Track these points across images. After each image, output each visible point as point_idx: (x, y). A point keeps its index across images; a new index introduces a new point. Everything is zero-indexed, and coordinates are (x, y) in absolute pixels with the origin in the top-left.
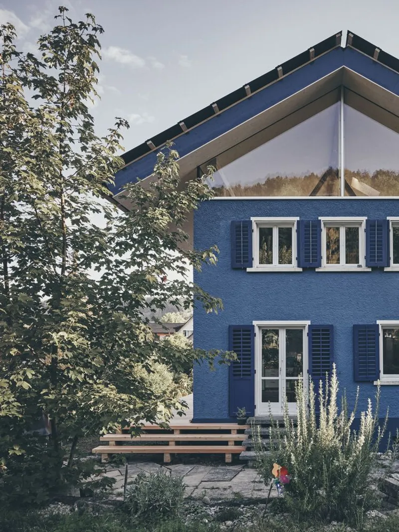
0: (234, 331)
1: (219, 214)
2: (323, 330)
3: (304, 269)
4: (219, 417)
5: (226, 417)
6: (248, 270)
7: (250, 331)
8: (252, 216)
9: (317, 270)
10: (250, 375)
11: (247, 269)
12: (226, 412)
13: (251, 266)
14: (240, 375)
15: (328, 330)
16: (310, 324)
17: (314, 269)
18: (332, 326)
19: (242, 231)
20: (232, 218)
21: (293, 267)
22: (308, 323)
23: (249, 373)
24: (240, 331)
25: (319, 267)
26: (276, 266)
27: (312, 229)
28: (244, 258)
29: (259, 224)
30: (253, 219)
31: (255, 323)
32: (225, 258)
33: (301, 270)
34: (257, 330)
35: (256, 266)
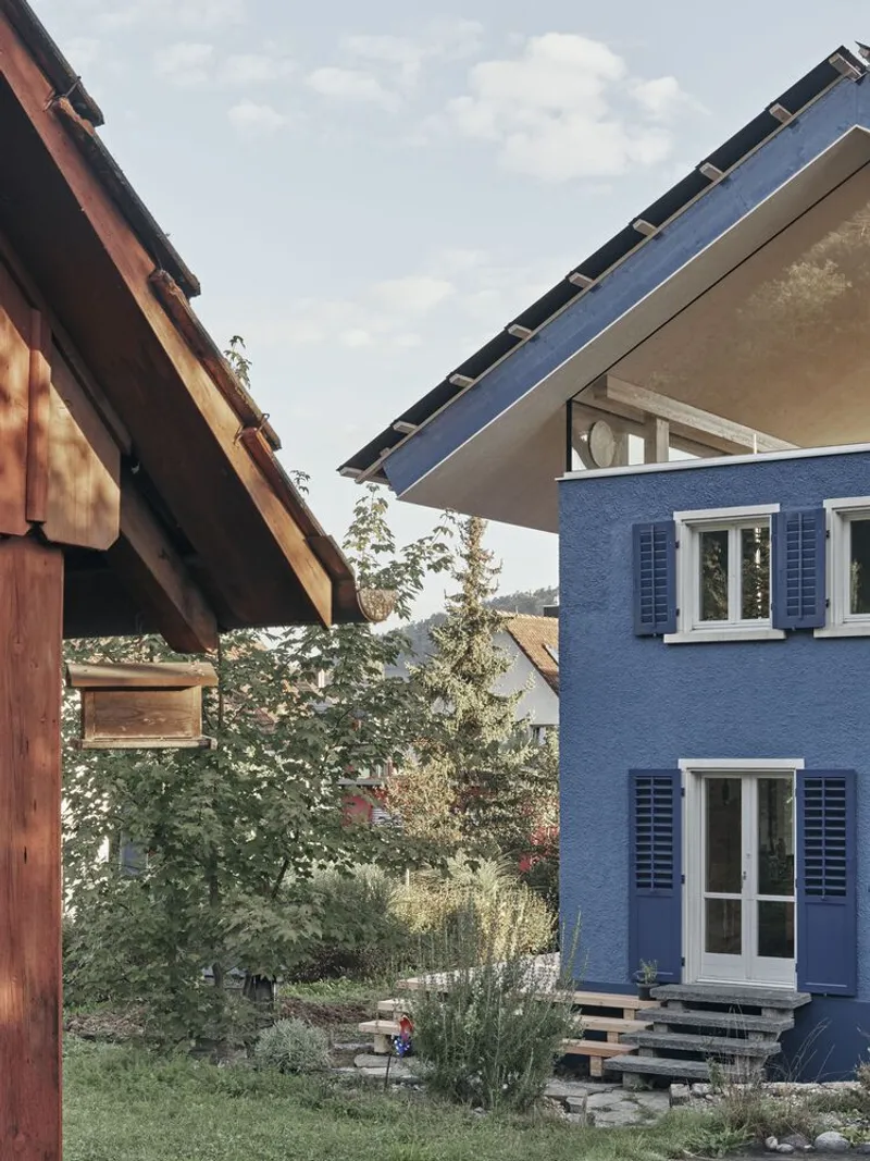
0: (639, 783)
1: (608, 508)
2: (828, 784)
3: (788, 632)
4: (610, 981)
5: (624, 981)
6: (668, 639)
7: (669, 782)
8: (677, 510)
9: (817, 634)
10: (670, 886)
11: (666, 636)
12: (624, 969)
13: (674, 630)
14: (648, 885)
15: (842, 784)
16: (802, 767)
17: (810, 631)
18: (853, 773)
19: (655, 548)
20: (636, 516)
21: (762, 628)
22: (799, 764)
23: (669, 881)
24: (648, 782)
25: (821, 626)
26: (735, 626)
27: (804, 534)
28: (656, 611)
29: (692, 526)
30: (678, 516)
31: (683, 764)
32: (621, 611)
33: (780, 635)
34: (688, 782)
35: (690, 626)
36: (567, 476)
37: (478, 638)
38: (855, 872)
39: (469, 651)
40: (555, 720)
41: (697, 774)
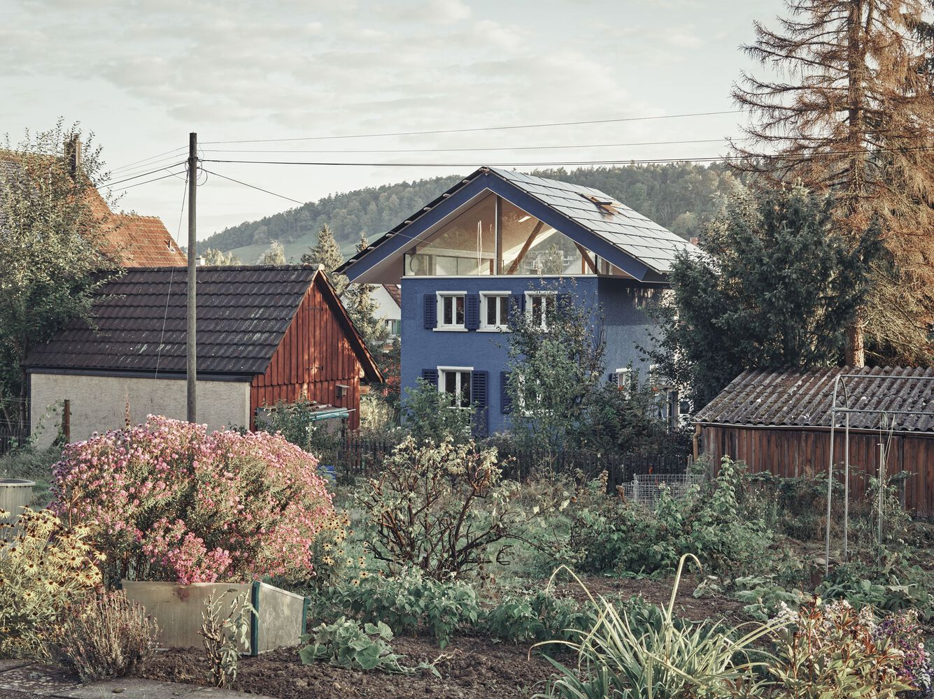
0: (426, 373)
1: (416, 288)
2: (480, 375)
3: (469, 329)
6: (434, 330)
7: (434, 373)
8: (437, 291)
9: (477, 331)
13: (436, 327)
15: (484, 375)
16: (473, 370)
17: (475, 329)
18: (487, 372)
19: (431, 302)
20: (425, 292)
21: (461, 327)
25: (478, 328)
26: (455, 327)
27: (473, 301)
28: (431, 321)
29: (442, 296)
30: (437, 293)
31: (439, 368)
32: (420, 320)
33: (467, 330)
34: (440, 373)
35: (441, 326)
36: (404, 277)
37: (364, 296)
38: (488, 400)
39: (361, 302)
40: (399, 317)
41: (443, 371)
